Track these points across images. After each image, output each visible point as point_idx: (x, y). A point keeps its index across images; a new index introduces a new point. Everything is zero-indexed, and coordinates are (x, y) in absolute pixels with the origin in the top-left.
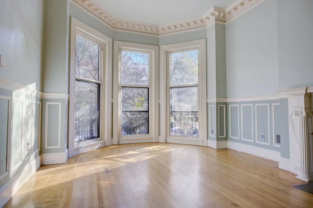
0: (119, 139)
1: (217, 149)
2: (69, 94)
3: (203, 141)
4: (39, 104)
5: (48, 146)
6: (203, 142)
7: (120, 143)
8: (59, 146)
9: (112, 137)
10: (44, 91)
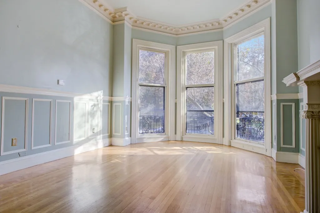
0: (183, 136)
1: (277, 162)
2: (131, 97)
3: (267, 149)
4: (109, 105)
5: (115, 133)
6: (266, 151)
7: (183, 140)
8: (120, 134)
9: (176, 133)
10: (113, 95)
